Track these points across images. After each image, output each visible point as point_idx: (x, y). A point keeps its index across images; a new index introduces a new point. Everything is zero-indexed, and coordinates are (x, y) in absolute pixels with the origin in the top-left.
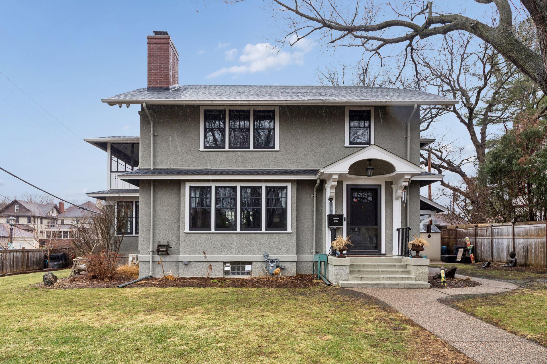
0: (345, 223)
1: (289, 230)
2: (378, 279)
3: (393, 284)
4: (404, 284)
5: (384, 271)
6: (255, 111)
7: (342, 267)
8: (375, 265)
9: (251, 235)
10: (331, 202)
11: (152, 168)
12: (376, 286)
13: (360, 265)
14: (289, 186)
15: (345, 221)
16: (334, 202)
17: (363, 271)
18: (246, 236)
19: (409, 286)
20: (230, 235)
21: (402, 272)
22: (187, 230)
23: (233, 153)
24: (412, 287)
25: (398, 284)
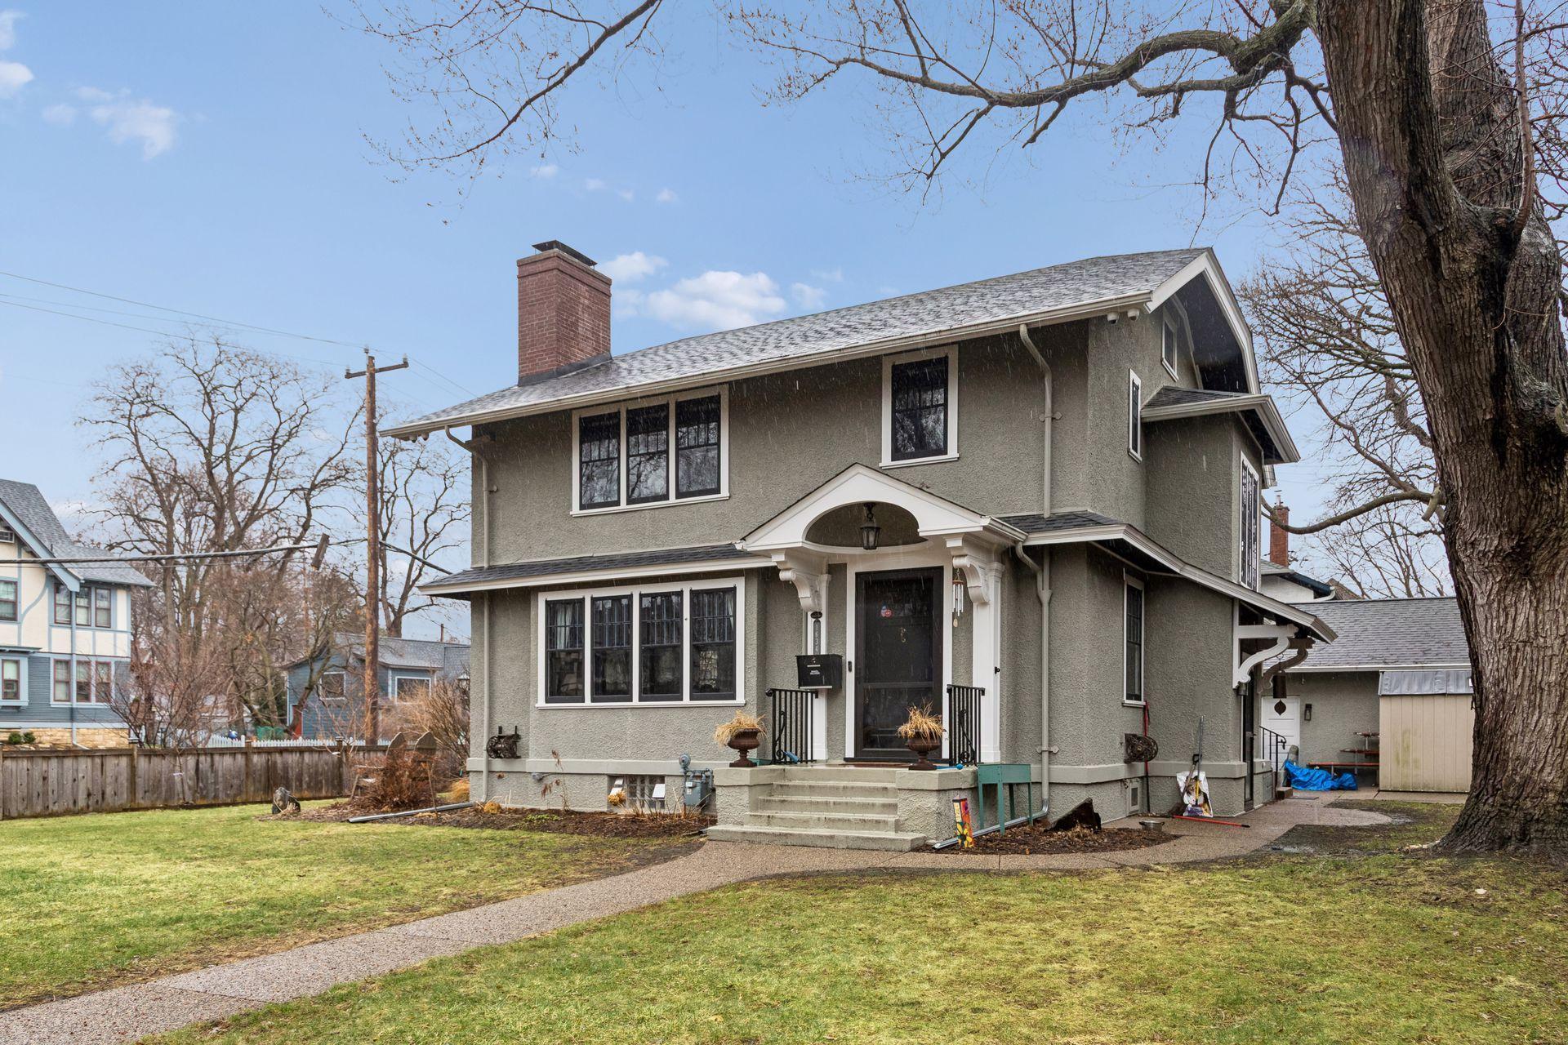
0: (850, 678)
1: (740, 699)
2: (805, 823)
3: (821, 836)
4: (847, 837)
5: (840, 803)
6: (679, 405)
7: (732, 789)
8: (837, 788)
9: (662, 711)
10: (817, 622)
11: (486, 565)
12: (783, 840)
13: (803, 787)
14: (740, 584)
15: (850, 670)
16: (823, 620)
17: (792, 802)
18: (652, 714)
19: (859, 844)
20: (620, 712)
21: (884, 806)
22: (541, 702)
23: (636, 514)
24: (866, 845)
25: (832, 837)
